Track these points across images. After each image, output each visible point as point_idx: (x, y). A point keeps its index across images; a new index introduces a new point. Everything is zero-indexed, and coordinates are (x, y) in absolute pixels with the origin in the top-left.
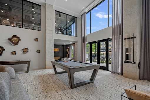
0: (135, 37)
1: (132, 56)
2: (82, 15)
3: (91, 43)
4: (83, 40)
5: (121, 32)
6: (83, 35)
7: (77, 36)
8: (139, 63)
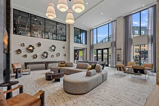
0: (121, 49)
1: (120, 58)
2: (90, 30)
3: (97, 50)
4: (92, 47)
5: (115, 46)
6: (91, 44)
7: (86, 44)
8: (123, 61)
